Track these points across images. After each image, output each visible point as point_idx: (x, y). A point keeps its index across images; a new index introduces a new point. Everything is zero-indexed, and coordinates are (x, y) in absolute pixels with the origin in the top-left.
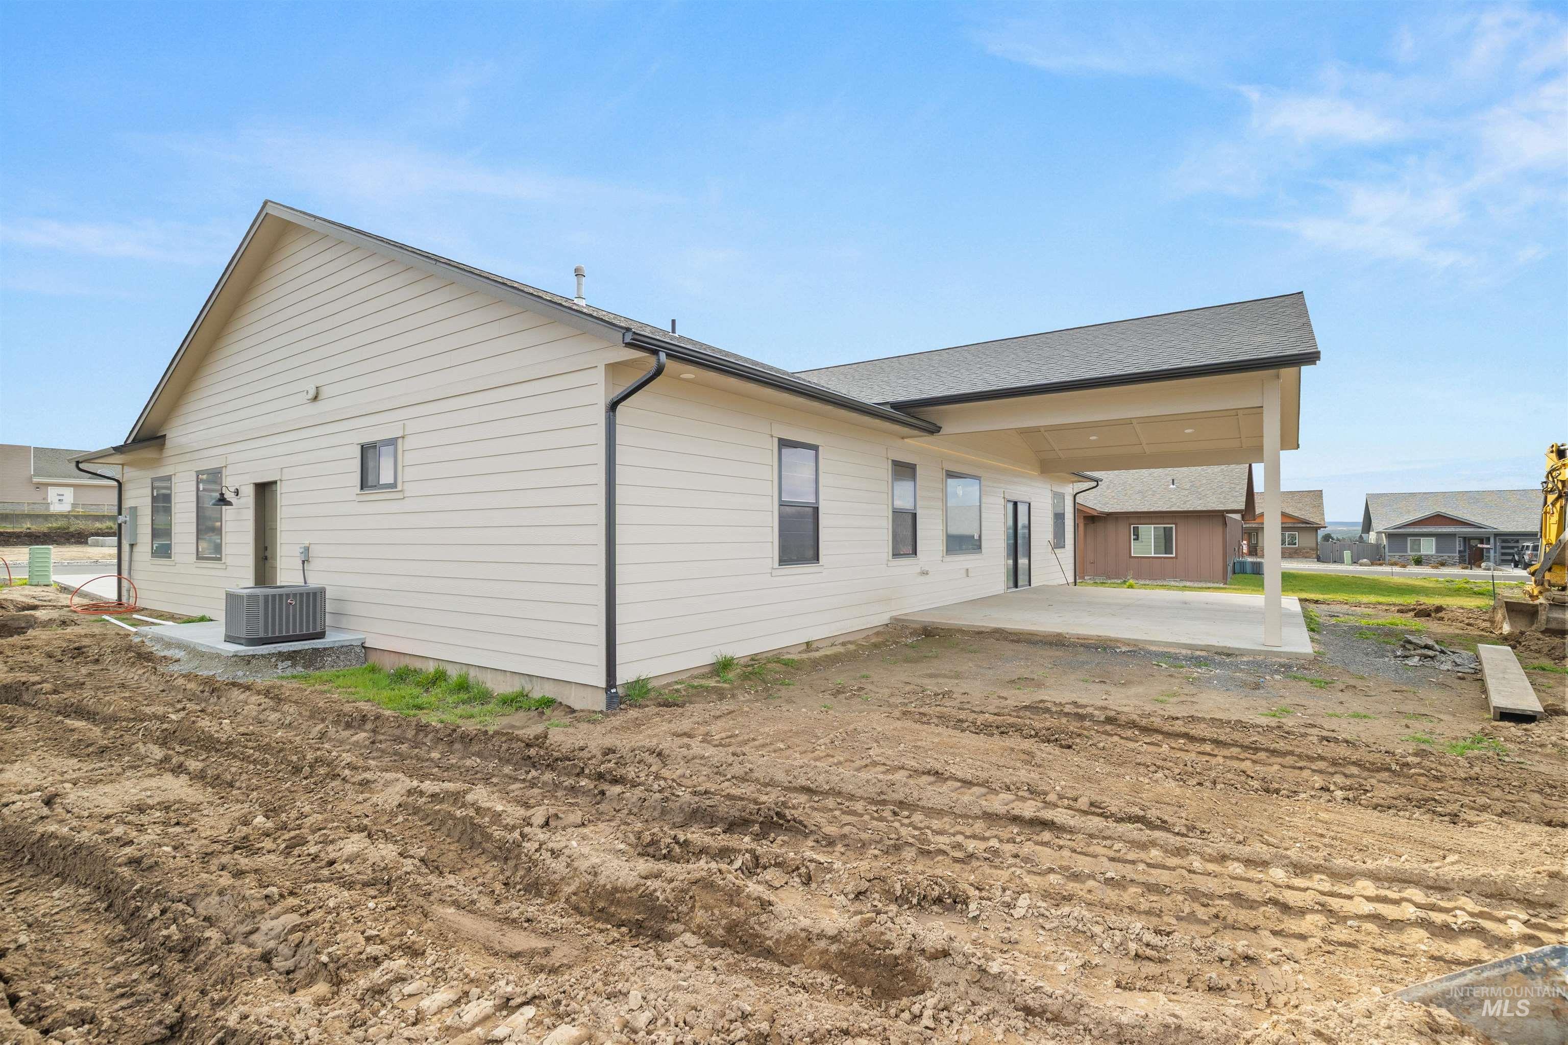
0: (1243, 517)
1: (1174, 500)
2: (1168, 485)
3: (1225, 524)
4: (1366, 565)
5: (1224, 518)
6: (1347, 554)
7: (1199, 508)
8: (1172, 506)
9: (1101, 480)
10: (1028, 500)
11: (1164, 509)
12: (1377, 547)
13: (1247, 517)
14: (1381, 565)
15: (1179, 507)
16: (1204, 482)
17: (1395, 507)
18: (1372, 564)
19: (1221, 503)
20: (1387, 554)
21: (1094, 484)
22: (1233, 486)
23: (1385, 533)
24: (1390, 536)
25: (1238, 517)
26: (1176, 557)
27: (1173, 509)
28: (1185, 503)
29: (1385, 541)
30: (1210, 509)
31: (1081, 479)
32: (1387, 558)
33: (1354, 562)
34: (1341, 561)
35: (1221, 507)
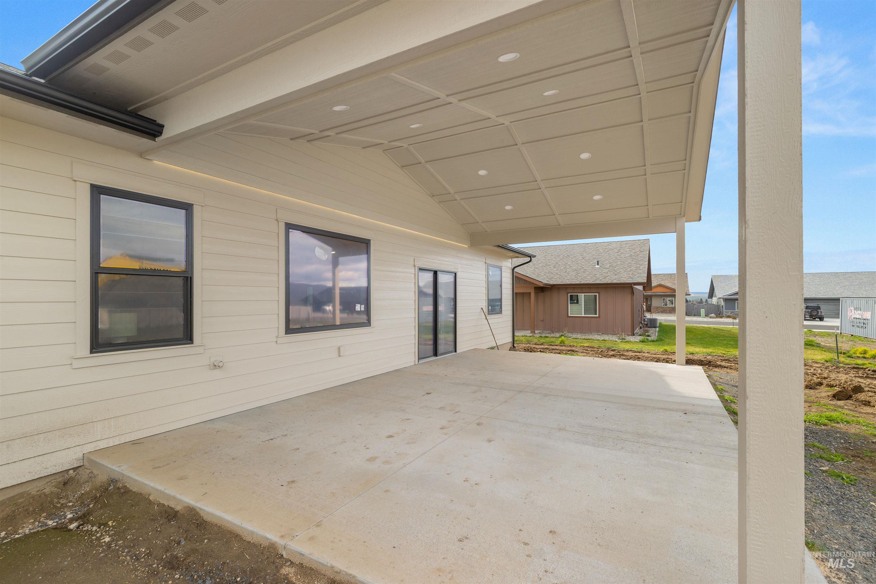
0: (644, 287)
1: (598, 275)
2: (595, 265)
3: (633, 293)
4: (713, 318)
5: (632, 288)
6: (703, 311)
7: (615, 281)
8: (596, 280)
9: (535, 256)
10: (455, 271)
11: (591, 282)
12: (718, 306)
13: (646, 289)
14: (721, 317)
15: (601, 280)
16: (619, 263)
17: (728, 283)
18: (717, 317)
19: (630, 278)
20: (724, 311)
21: (528, 259)
22: (638, 265)
23: (723, 299)
24: (726, 300)
25: (640, 288)
26: (599, 317)
27: (597, 282)
28: (605, 278)
29: (722, 303)
30: (622, 282)
31: (517, 255)
32: (724, 313)
33: (707, 315)
34: (699, 315)
35: (630, 281)
